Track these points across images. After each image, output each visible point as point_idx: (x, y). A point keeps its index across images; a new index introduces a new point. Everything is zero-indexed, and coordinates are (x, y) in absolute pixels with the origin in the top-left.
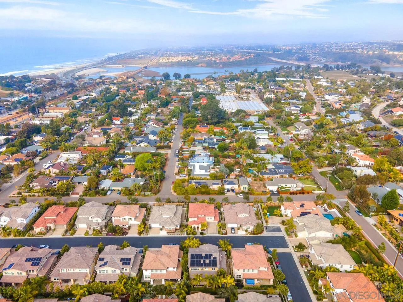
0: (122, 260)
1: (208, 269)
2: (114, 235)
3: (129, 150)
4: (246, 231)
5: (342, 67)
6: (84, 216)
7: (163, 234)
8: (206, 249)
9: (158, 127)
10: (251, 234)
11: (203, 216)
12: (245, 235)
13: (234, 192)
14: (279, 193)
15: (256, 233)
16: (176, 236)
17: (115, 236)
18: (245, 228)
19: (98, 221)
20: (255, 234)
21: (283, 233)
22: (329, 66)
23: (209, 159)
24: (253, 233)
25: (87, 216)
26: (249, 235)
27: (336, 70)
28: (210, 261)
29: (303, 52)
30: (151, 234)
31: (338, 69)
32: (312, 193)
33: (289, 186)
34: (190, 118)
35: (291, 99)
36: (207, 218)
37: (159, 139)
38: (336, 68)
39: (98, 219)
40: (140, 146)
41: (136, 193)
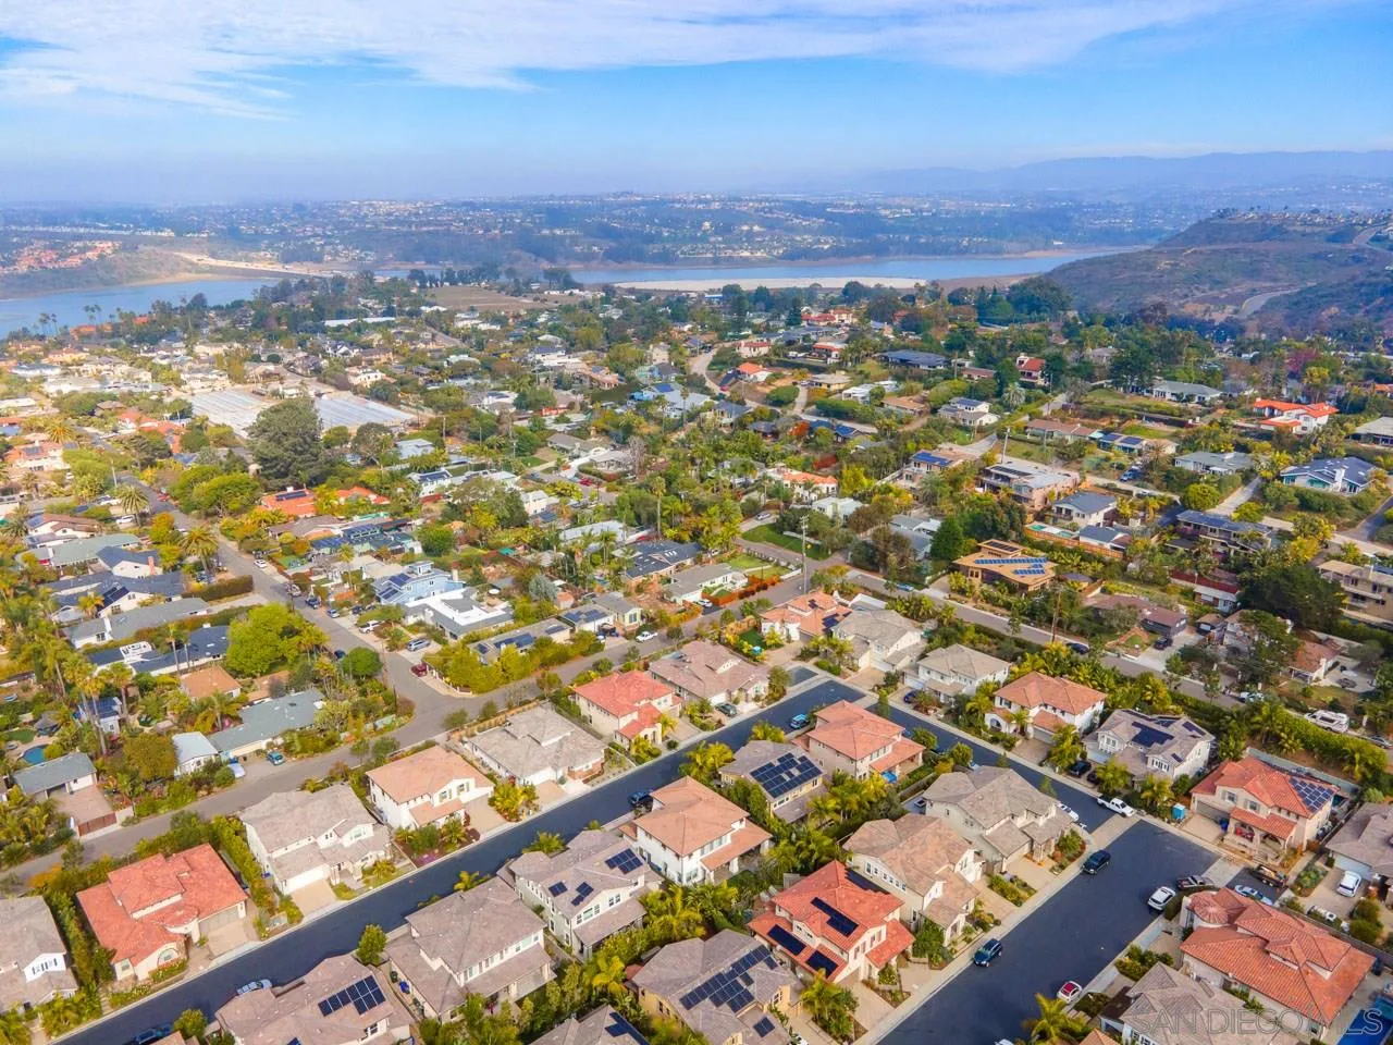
0: (611, 863)
1: (806, 789)
2: (442, 853)
3: (89, 634)
4: (757, 699)
5: (464, 278)
6: (292, 847)
7: (576, 789)
8: (762, 752)
9: (88, 535)
10: (768, 703)
11: (643, 702)
12: (761, 710)
13: (617, 635)
14: (716, 603)
15: (777, 695)
16: (613, 779)
17: (448, 856)
18: (752, 693)
19: (363, 837)
20: (776, 700)
21: (822, 677)
22: (426, 274)
23: (451, 578)
24: (771, 698)
25: (305, 842)
26: (767, 707)
27: (447, 284)
28: (799, 768)
29: (281, 233)
30: (547, 805)
31: (453, 283)
32: (780, 581)
33: (719, 581)
34: (216, 481)
35: (452, 378)
36: (655, 703)
37: (159, 571)
38: (446, 280)
39: (359, 828)
40: (117, 611)
41: (346, 734)
